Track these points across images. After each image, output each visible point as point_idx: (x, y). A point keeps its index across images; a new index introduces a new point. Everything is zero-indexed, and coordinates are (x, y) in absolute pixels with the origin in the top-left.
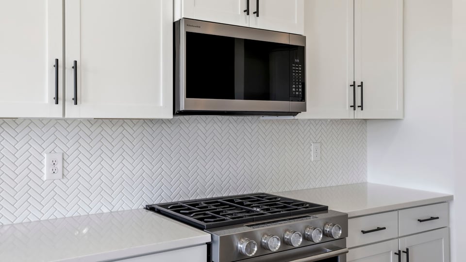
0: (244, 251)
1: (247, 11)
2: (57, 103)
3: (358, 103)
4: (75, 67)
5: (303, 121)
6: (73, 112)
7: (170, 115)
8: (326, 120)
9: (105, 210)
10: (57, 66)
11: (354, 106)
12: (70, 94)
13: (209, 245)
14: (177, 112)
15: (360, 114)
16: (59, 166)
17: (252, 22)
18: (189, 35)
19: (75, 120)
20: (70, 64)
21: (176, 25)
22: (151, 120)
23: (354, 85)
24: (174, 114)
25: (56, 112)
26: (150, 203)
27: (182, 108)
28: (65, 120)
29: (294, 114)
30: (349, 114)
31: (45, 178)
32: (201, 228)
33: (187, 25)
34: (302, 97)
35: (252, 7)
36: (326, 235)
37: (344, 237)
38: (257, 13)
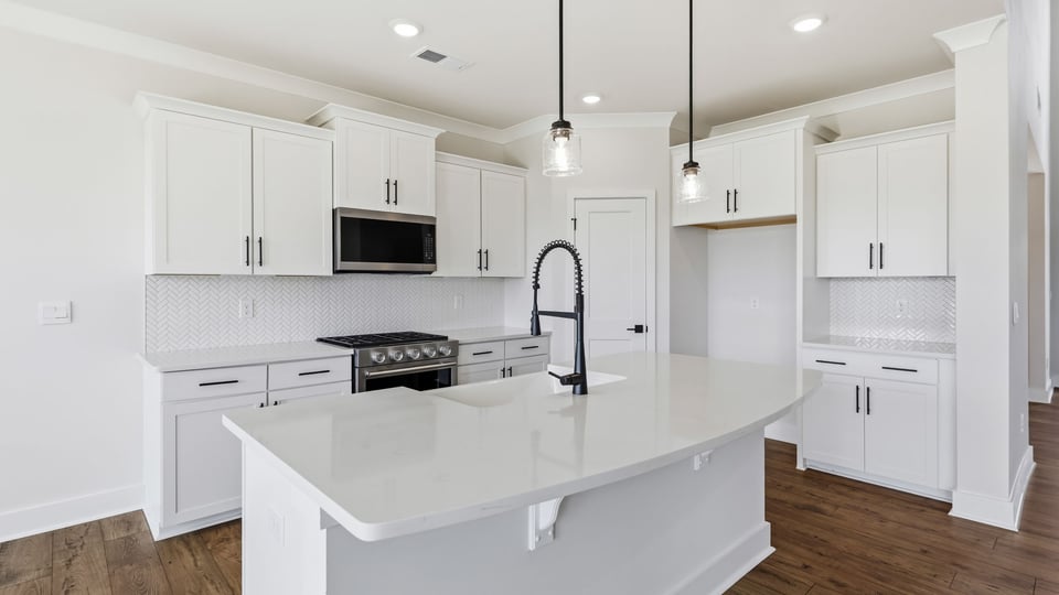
0: (376, 360)
1: (388, 201)
2: (249, 265)
3: (484, 265)
4: (260, 241)
5: (436, 278)
6: (259, 271)
7: (331, 274)
8: (467, 278)
10: (248, 241)
11: (480, 268)
12: (257, 259)
13: (353, 357)
14: (336, 272)
15: (485, 273)
16: (250, 309)
17: (392, 208)
18: (344, 219)
19: (261, 276)
20: (257, 239)
21: (334, 211)
22: (321, 277)
23: (480, 252)
24: (334, 272)
25: (247, 271)
26: (320, 337)
27: (339, 268)
28: (255, 277)
29: (430, 273)
30: (477, 273)
31: (240, 317)
32: (348, 347)
33: (342, 212)
34: (433, 261)
35: (392, 197)
36: (439, 353)
37: (454, 356)
38: (396, 202)
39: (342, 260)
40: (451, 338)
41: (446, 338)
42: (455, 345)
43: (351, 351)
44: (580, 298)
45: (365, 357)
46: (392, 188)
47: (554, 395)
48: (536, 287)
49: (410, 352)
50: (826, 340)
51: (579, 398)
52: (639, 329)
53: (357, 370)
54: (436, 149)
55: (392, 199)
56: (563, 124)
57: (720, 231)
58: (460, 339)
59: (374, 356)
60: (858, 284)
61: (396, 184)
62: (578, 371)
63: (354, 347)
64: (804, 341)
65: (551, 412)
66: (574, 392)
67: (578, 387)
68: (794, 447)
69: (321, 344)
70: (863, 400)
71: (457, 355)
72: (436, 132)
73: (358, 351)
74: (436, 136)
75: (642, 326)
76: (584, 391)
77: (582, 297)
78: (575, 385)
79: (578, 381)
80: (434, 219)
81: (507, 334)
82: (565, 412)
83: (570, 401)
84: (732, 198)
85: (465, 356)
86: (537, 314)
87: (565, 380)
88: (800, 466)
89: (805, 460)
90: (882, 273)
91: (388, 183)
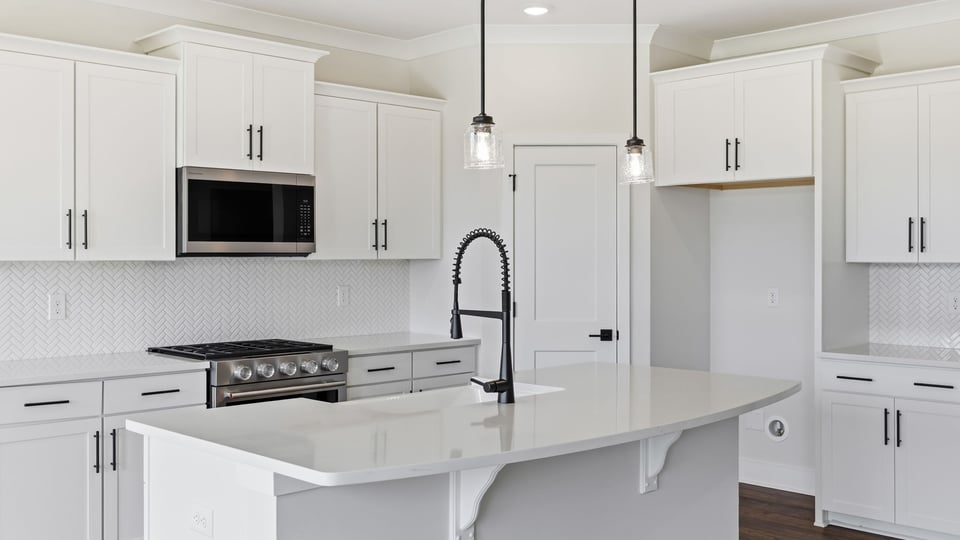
0: (239, 376)
1: (250, 156)
2: (70, 247)
3: (381, 242)
4: (85, 215)
5: (311, 261)
6: (83, 255)
7: (173, 257)
8: (356, 261)
9: (107, 352)
10: (70, 215)
11: (376, 246)
12: (80, 239)
13: (208, 372)
14: (179, 254)
15: (383, 254)
16: (62, 306)
17: (256, 165)
18: (191, 182)
20: (80, 213)
21: (178, 172)
23: (376, 223)
24: (177, 256)
25: (68, 255)
26: (153, 346)
27: (185, 251)
29: (305, 255)
30: (371, 255)
31: (49, 318)
32: (202, 358)
33: (189, 173)
34: (310, 238)
35: (255, 150)
36: (323, 368)
37: (343, 372)
38: (261, 156)
39: (190, 239)
40: (337, 347)
41: (330, 348)
42: (344, 357)
43: (206, 364)
44: (506, 295)
45: (224, 372)
46: (256, 136)
47: (479, 404)
48: (457, 281)
49: (284, 367)
50: (863, 349)
51: (505, 407)
52: (606, 335)
53: (214, 390)
54: (316, 79)
55: (256, 151)
56: (484, 120)
57: (725, 191)
58: (351, 349)
59: (237, 371)
60: (903, 271)
61: (261, 131)
62: (504, 378)
63: (209, 358)
64: (824, 350)
65: (473, 424)
66: (499, 401)
67: (504, 395)
68: (812, 499)
69: (154, 356)
70: (893, 428)
71: (347, 371)
72: (315, 55)
73: (215, 363)
74: (315, 60)
75: (610, 331)
76: (511, 399)
77: (508, 294)
78: (501, 392)
79: (503, 387)
80: (311, 178)
81: (414, 342)
82: (489, 422)
83: (494, 411)
84: (733, 150)
85: (356, 373)
86: (457, 314)
87: (491, 387)
88: (819, 523)
89: (825, 513)
90: (924, 258)
91: (250, 130)
